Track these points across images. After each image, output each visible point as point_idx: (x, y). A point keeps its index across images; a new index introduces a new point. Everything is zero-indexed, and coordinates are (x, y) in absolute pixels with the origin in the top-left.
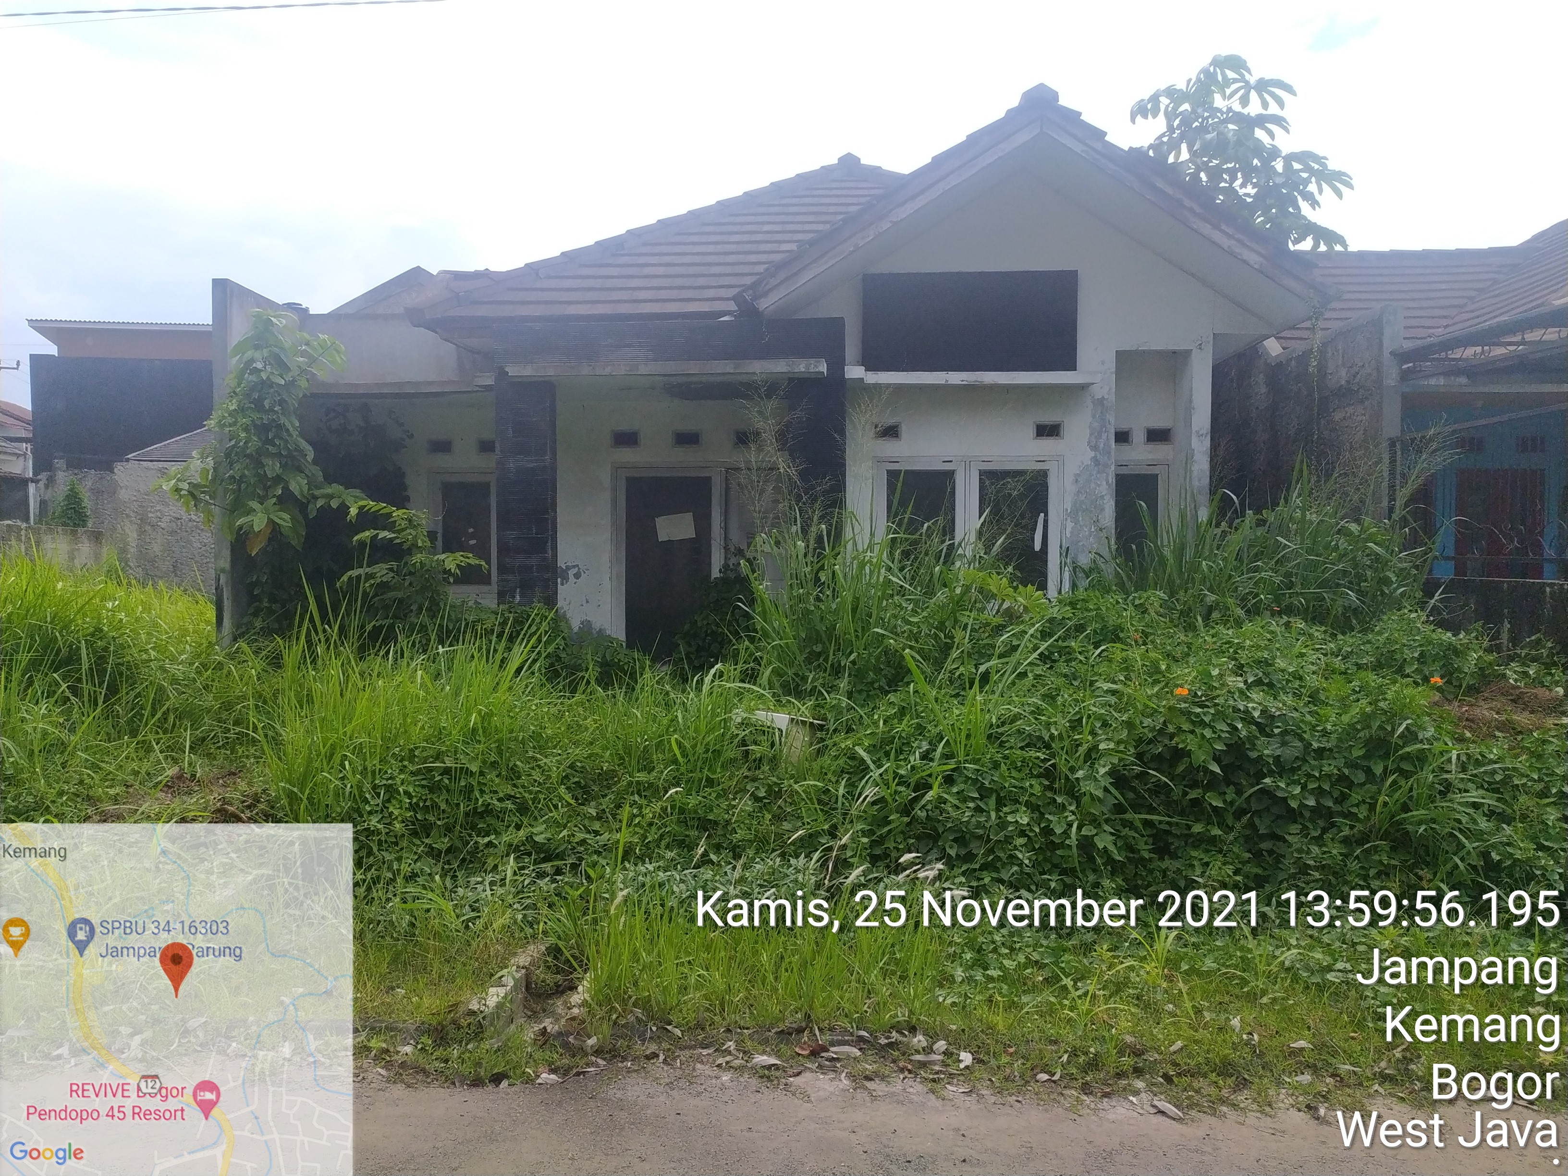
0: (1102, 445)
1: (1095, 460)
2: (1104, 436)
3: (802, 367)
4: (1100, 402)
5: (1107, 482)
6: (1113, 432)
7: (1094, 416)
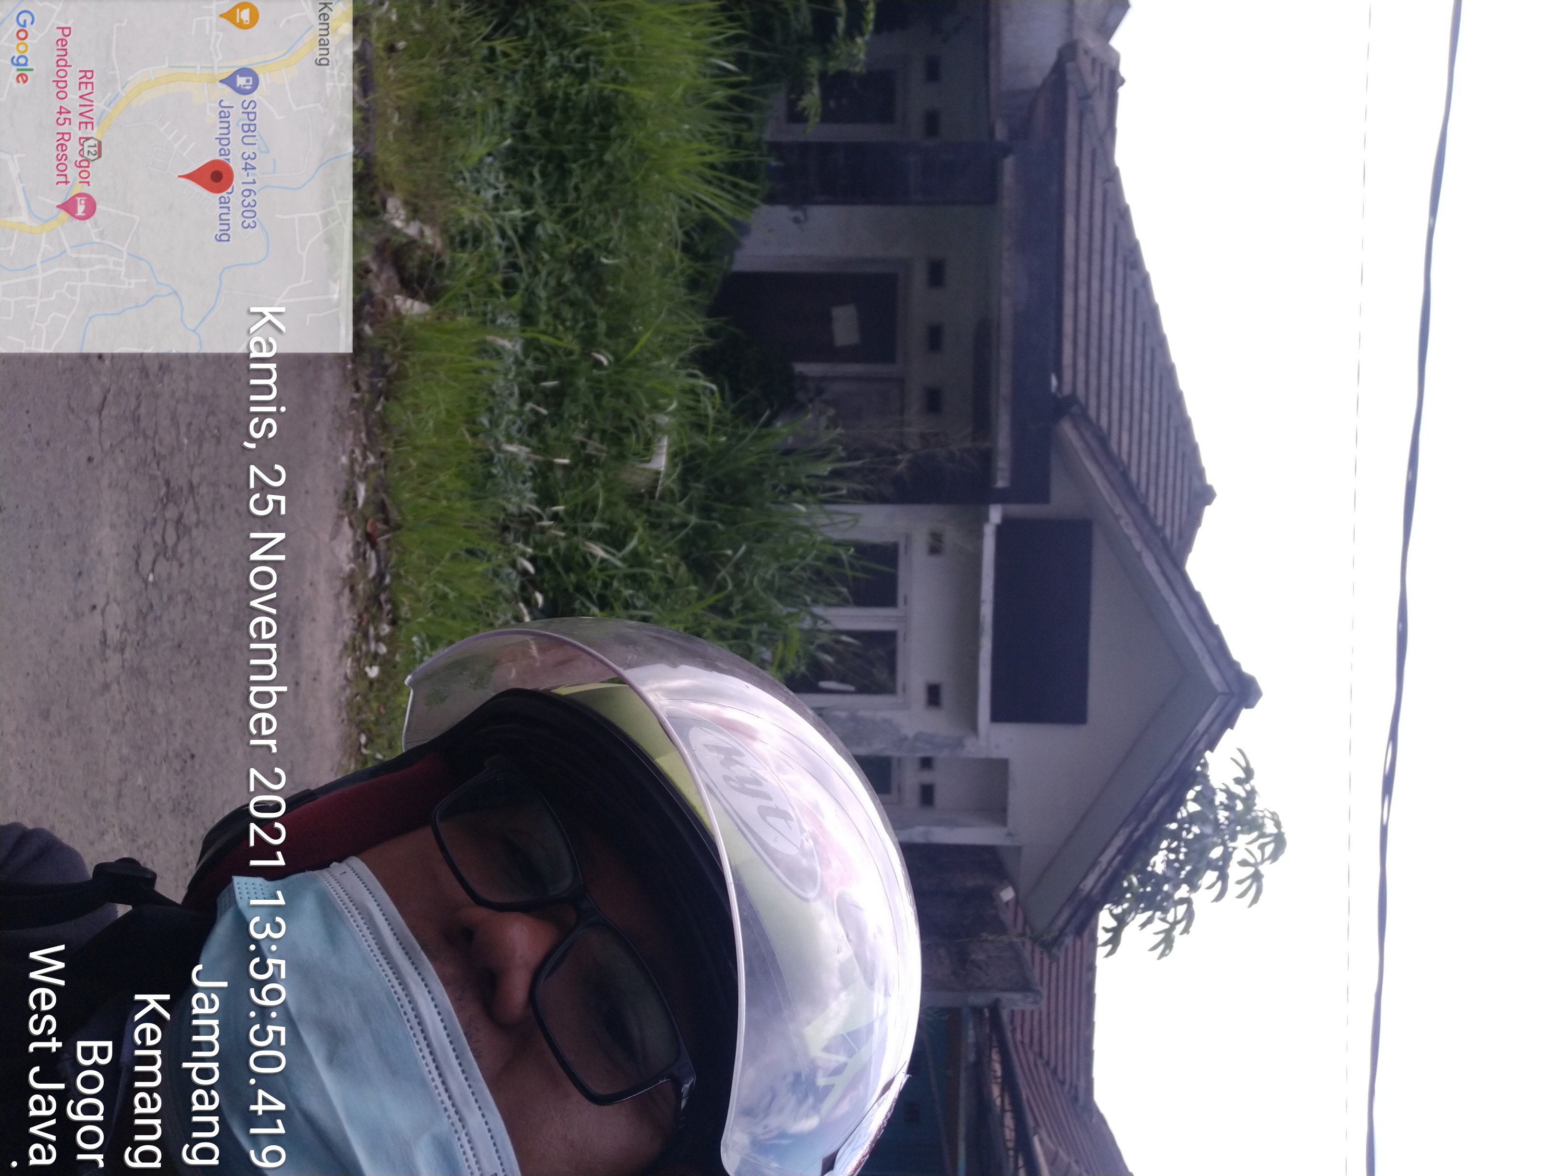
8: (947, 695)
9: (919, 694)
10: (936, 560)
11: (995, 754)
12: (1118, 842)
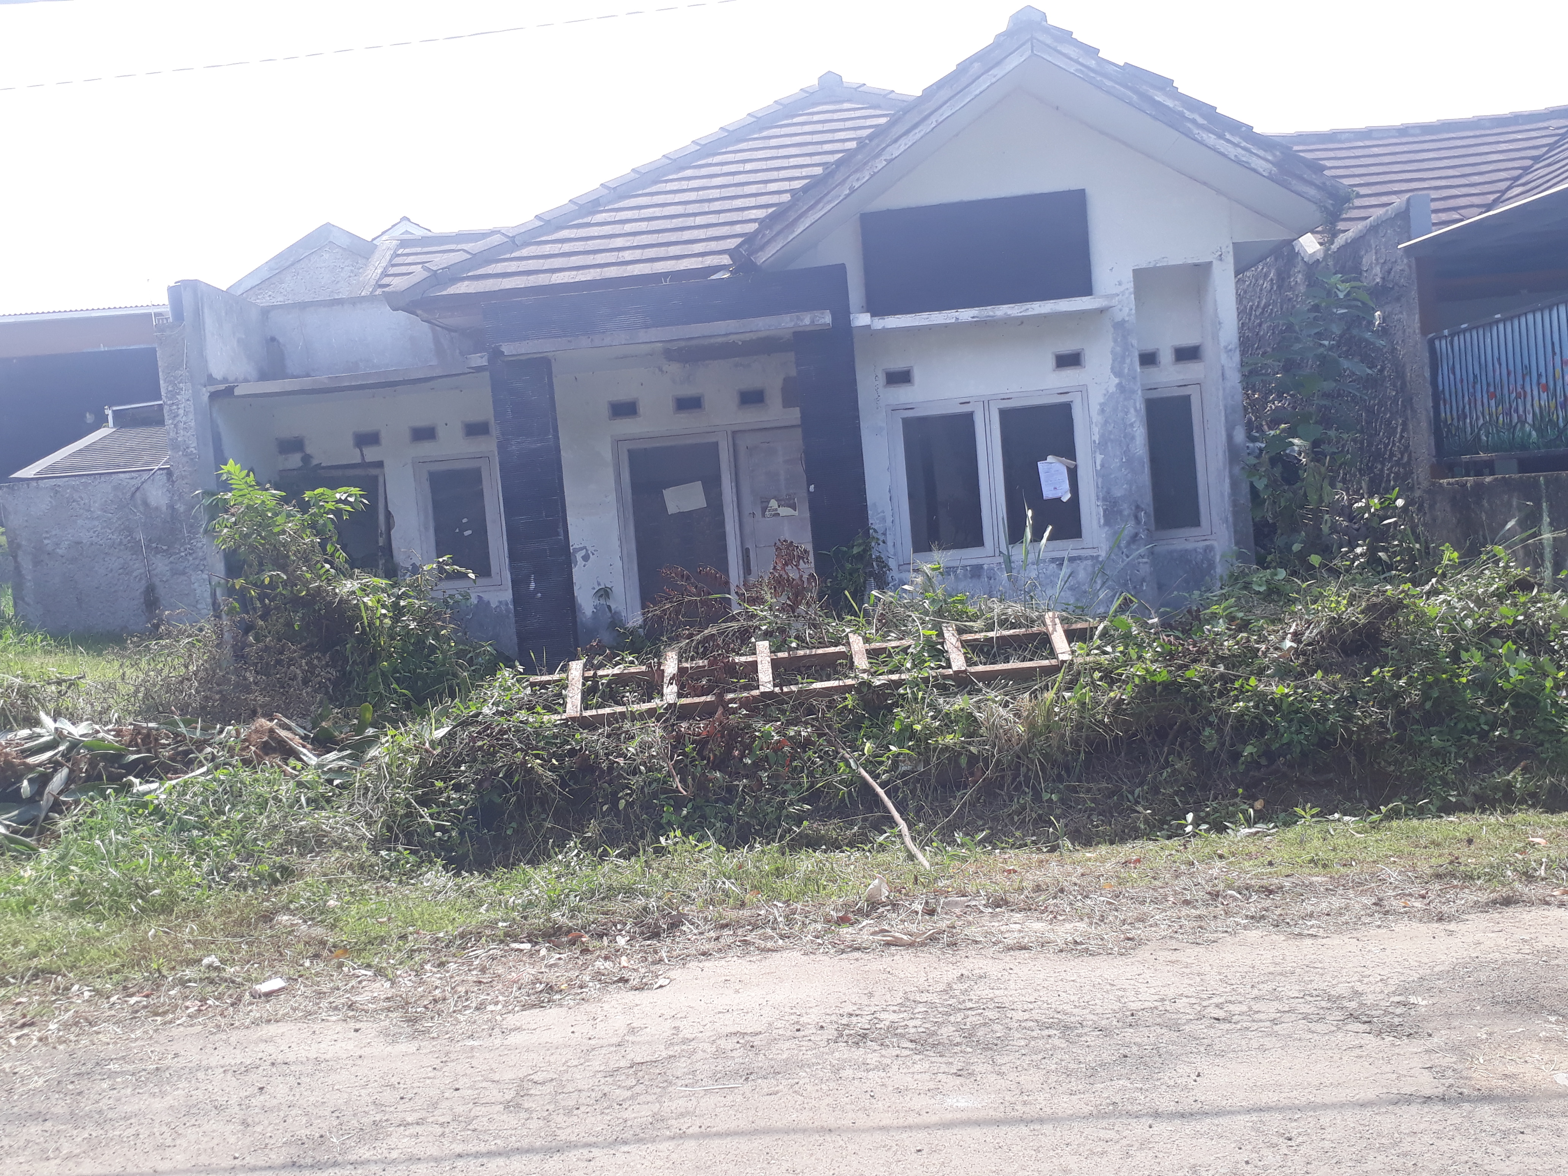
0: (1126, 371)
1: (1120, 386)
2: (1128, 361)
3: (807, 320)
4: (1120, 326)
5: (1136, 410)
6: (1136, 354)
7: (1115, 341)
8: (1067, 347)
9: (1069, 377)
10: (917, 375)
11: (1129, 285)
12: (1211, 139)
